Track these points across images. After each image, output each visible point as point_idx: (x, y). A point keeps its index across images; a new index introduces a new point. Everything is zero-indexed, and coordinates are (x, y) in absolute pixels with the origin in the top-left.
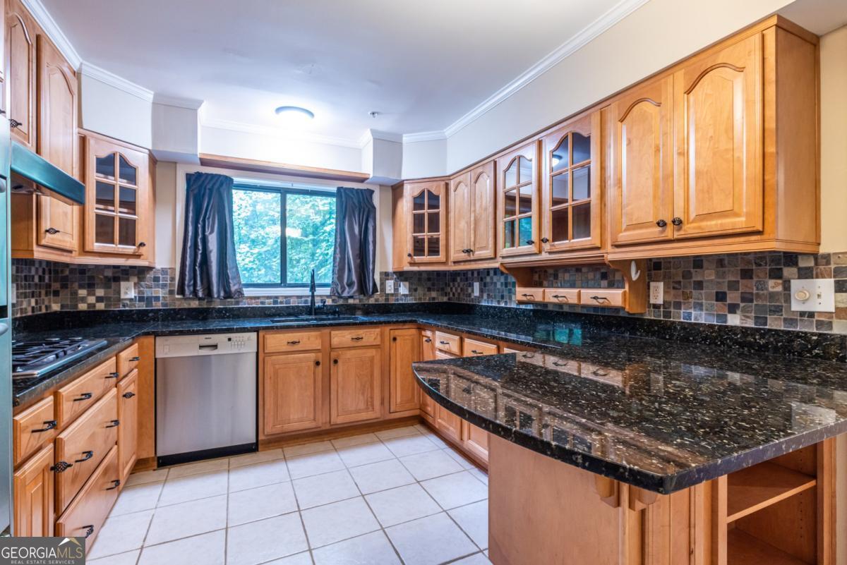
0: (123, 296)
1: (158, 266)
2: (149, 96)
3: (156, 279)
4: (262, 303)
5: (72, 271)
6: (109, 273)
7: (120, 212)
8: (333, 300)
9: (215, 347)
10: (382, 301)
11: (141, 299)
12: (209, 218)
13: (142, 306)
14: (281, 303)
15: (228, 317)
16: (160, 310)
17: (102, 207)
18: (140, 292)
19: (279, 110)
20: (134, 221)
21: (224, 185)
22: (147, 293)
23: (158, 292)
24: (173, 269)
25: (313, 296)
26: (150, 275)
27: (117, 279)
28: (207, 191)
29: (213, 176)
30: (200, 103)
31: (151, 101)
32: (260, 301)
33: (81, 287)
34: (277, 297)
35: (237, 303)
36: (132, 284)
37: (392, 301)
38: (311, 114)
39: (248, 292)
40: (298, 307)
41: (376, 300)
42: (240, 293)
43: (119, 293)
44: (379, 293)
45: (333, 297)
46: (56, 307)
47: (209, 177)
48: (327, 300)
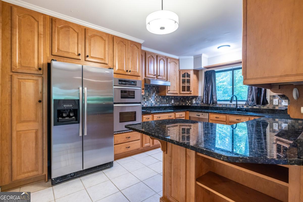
0: (193, 103)
1: (199, 96)
2: (192, 57)
3: (199, 99)
4: (222, 106)
5: (186, 97)
6: (191, 97)
7: (187, 85)
8: (247, 106)
9: (199, 116)
10: (271, 107)
11: (196, 103)
12: (209, 82)
13: (196, 105)
14: (228, 106)
15: (213, 109)
16: (199, 106)
17: (183, 84)
18: (196, 102)
19: (218, 48)
20: (190, 86)
21: (213, 73)
22: (197, 102)
23: (199, 102)
24: (202, 96)
25: (237, 104)
26: (198, 98)
27: (192, 99)
28: (208, 76)
29: (210, 71)
30: (201, 55)
31: (193, 58)
32: (222, 105)
33: (187, 100)
34: (227, 104)
35: (216, 105)
36: (194, 100)
37: (277, 108)
38: (229, 46)
39: (218, 102)
40: (233, 108)
41: (268, 107)
42: (216, 102)
43: (192, 102)
44: (269, 104)
45: (247, 105)
46: (184, 104)
47: (209, 72)
48: (244, 106)
